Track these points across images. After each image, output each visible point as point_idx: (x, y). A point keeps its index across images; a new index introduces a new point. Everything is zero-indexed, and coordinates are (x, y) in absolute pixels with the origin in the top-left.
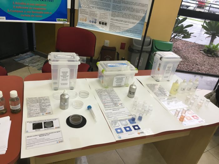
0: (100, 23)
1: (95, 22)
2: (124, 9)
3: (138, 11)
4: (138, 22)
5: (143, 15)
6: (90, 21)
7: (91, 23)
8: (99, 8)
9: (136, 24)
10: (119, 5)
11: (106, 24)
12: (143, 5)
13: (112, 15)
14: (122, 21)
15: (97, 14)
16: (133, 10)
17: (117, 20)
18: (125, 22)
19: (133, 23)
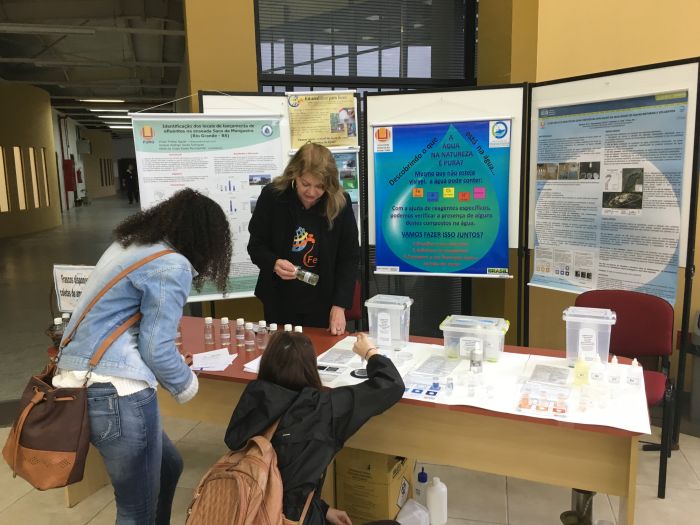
0: (577, 274)
1: (567, 274)
2: (626, 241)
3: (658, 243)
4: (662, 267)
5: (673, 251)
6: (557, 272)
7: (559, 276)
8: (574, 243)
9: (658, 273)
10: (614, 233)
11: (589, 276)
12: (668, 229)
13: (602, 257)
14: (624, 267)
15: (569, 256)
16: (645, 241)
17: (613, 266)
18: (633, 269)
19: (651, 271)
